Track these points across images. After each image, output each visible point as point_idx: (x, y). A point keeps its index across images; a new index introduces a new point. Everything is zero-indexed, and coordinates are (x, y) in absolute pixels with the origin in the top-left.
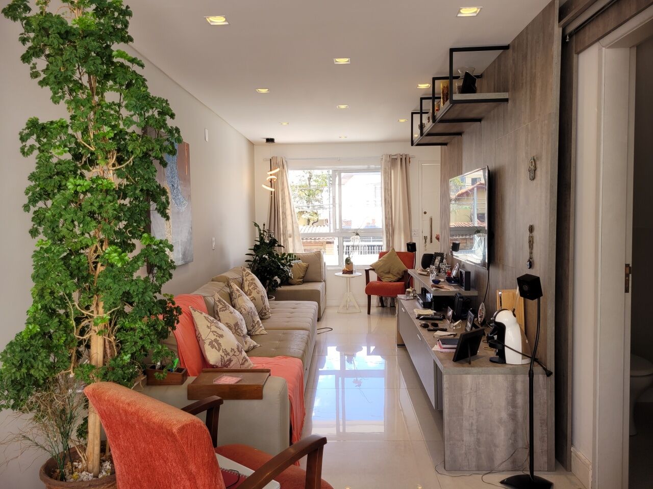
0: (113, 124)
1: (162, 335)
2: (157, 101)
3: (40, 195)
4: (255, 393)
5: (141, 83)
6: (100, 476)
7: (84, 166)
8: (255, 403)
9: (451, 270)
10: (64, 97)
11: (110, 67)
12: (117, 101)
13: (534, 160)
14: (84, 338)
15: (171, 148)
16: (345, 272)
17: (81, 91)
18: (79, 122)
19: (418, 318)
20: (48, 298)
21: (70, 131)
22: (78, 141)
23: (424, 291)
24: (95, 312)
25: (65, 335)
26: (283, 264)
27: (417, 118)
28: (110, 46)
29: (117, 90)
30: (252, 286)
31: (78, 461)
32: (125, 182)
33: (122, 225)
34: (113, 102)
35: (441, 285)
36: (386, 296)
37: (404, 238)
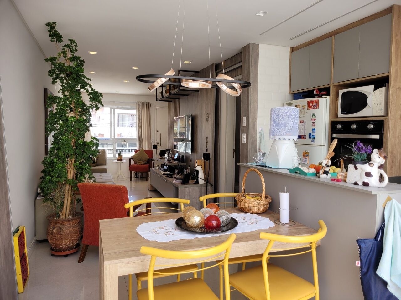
13: (208, 114)
16: (118, 160)
19: (163, 174)
35: (171, 162)
36: (139, 172)
37: (148, 143)
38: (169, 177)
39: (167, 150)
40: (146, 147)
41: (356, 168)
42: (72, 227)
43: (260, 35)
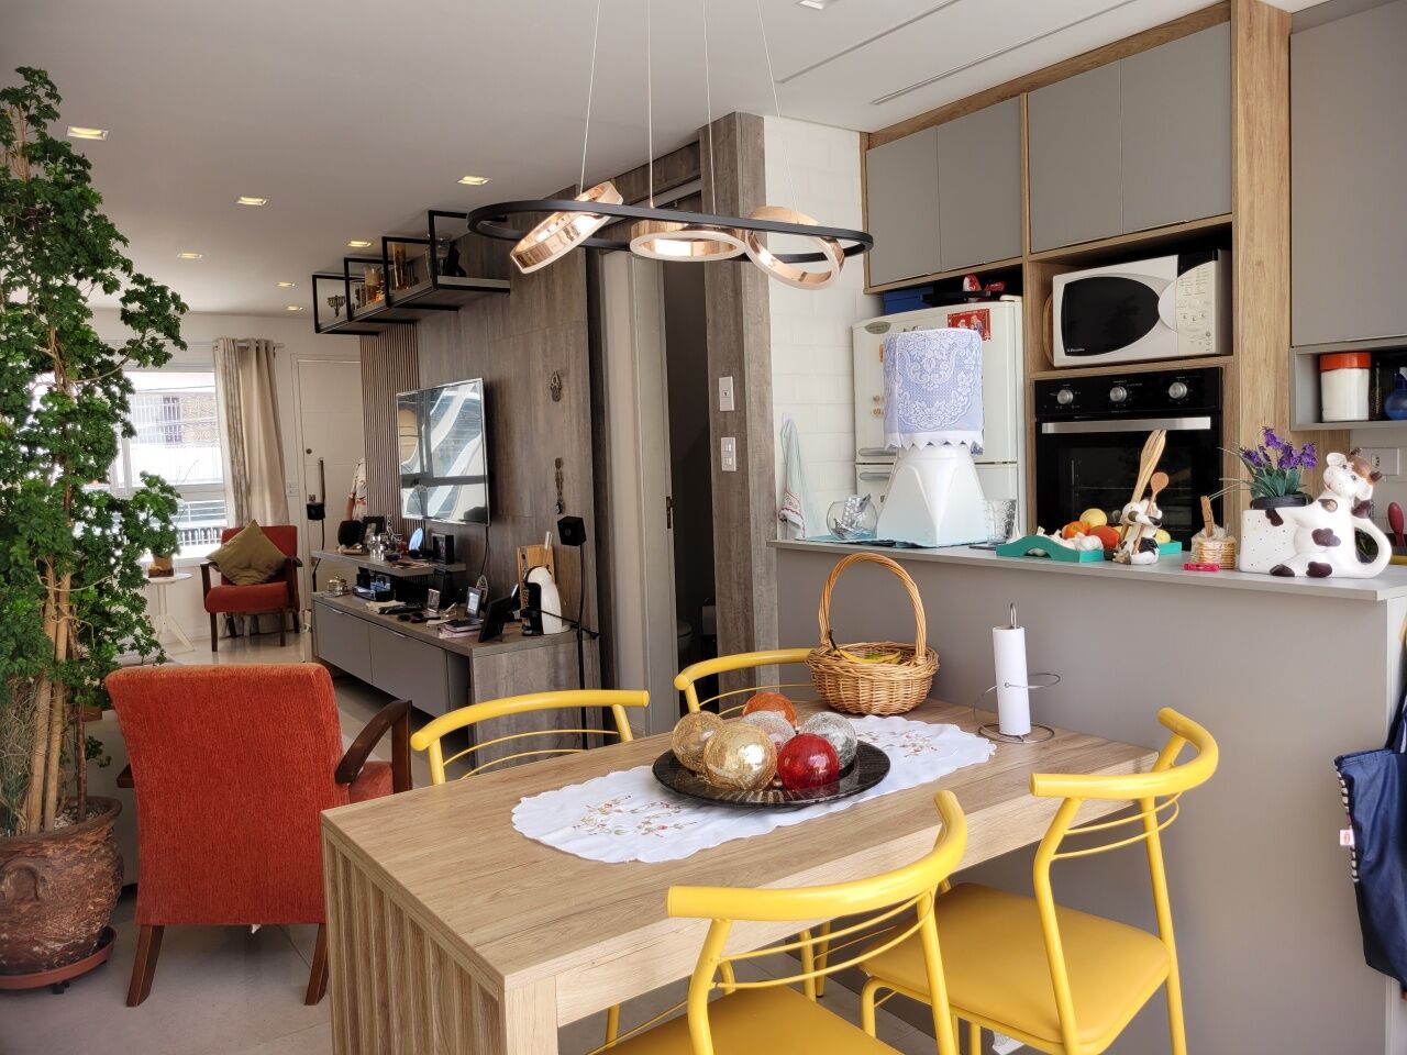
9: (407, 539)
13: (557, 376)
16: (154, 574)
19: (383, 613)
27: (330, 285)
35: (404, 561)
36: (244, 613)
37: (272, 500)
38: (414, 622)
39: (368, 520)
40: (265, 516)
41: (1276, 520)
42: (80, 860)
43: (783, 82)
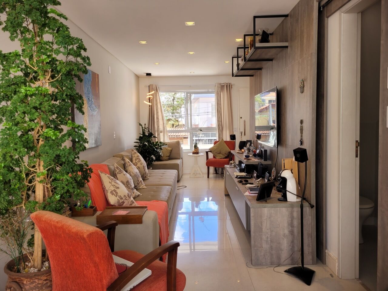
0: (48, 54)
1: (81, 185)
2: (75, 40)
3: (3, 97)
4: (138, 220)
5: (65, 29)
6: (42, 270)
7: (31, 81)
8: (138, 226)
9: (256, 150)
10: (17, 37)
11: (47, 20)
12: (51, 41)
13: (303, 81)
14: (32, 184)
15: (84, 69)
16: (194, 153)
17: (28, 33)
18: (27, 52)
19: (236, 177)
20: (8, 159)
21: (22, 58)
22: (27, 64)
23: (241, 162)
24: (38, 169)
25: (19, 183)
26: (156, 148)
27: (235, 60)
28: (47, 7)
29: (51, 33)
30: (138, 160)
31: (28, 262)
32: (56, 90)
33: (54, 117)
34: (49, 41)
35: (250, 158)
36: (218, 167)
37: (229, 133)
38: (243, 184)
40: (227, 137)
42: (37, 287)
